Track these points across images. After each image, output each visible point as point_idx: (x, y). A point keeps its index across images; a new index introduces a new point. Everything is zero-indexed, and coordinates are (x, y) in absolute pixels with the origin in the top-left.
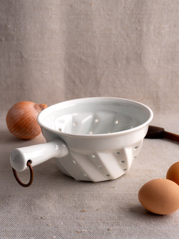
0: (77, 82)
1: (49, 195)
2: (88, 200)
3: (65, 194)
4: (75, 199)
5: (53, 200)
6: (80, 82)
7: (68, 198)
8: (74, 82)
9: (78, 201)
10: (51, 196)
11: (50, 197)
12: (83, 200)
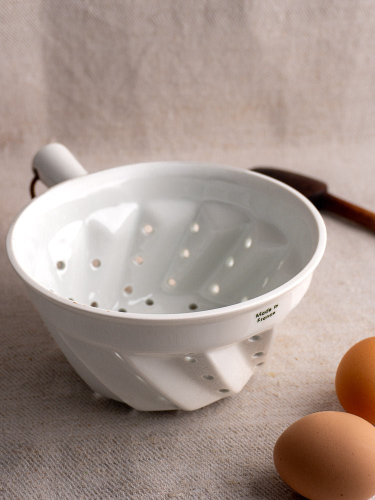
0: (78, 71)
1: (36, 452)
2: (141, 459)
3: (79, 439)
4: (107, 459)
5: (50, 467)
6: (87, 71)
7: (89, 456)
8: (70, 73)
9: (115, 463)
10: (41, 454)
11: (40, 456)
12: (129, 460)
